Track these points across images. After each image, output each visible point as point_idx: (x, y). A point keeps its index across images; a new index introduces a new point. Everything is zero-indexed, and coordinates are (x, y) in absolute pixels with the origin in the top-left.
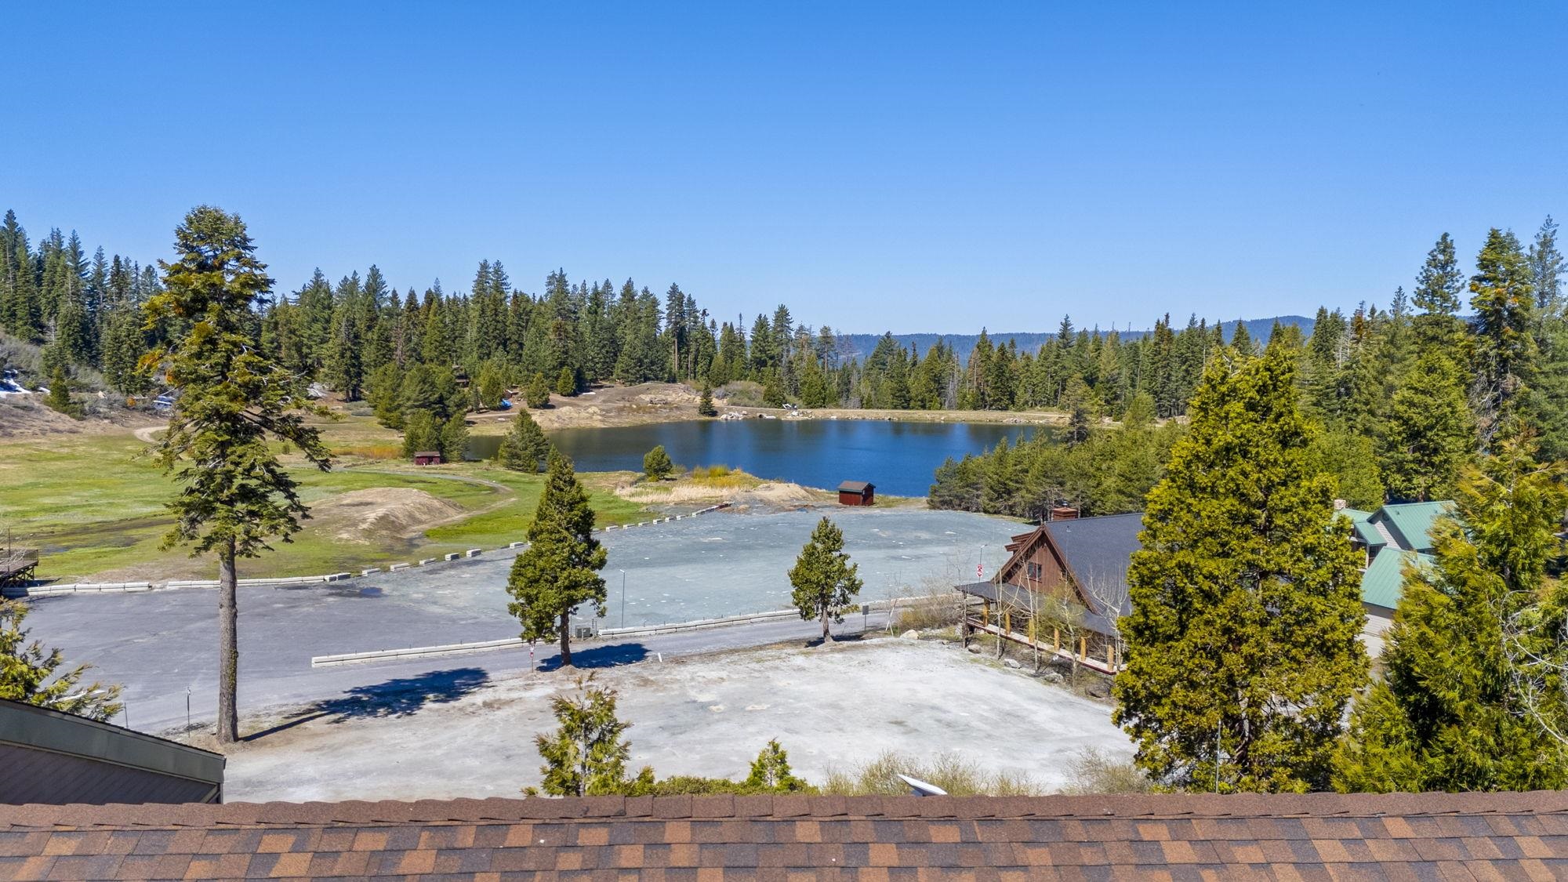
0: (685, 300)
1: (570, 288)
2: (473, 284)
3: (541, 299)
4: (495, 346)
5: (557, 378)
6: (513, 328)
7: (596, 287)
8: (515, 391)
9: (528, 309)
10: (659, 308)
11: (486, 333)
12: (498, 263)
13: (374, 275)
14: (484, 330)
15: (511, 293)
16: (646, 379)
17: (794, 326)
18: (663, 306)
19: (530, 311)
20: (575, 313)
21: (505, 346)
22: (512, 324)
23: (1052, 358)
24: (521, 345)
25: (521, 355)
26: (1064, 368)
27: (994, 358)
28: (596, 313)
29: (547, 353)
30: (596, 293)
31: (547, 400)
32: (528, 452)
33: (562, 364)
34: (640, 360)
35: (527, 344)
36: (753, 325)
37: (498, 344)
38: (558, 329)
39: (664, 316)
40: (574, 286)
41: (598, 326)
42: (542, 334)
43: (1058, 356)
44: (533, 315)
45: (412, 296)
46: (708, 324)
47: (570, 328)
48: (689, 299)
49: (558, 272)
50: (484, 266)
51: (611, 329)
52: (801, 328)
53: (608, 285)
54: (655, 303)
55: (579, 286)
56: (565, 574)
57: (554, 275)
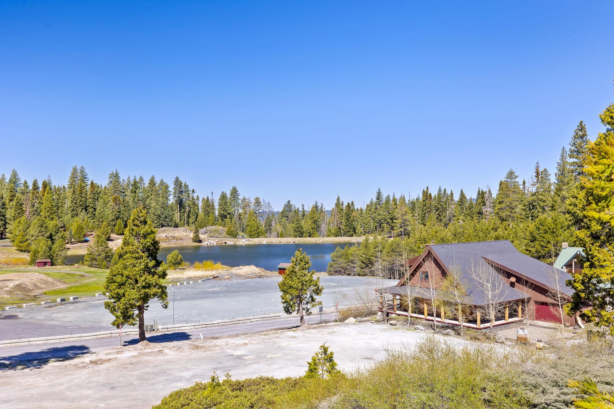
0: (183, 185)
1: (121, 180)
2: (69, 178)
3: (105, 187)
4: (80, 210)
5: (114, 226)
6: (91, 200)
7: (135, 179)
8: (91, 233)
9: (99, 191)
10: (169, 189)
11: (75, 203)
12: (82, 167)
13: (14, 175)
14: (75, 201)
15: (89, 183)
16: (163, 226)
17: (241, 197)
18: (171, 189)
19: (100, 192)
20: (124, 193)
21: (86, 210)
22: (90, 198)
23: (373, 210)
24: (95, 209)
25: (94, 214)
26: (380, 214)
27: (345, 211)
28: (135, 192)
29: (109, 212)
30: (135, 183)
31: (109, 237)
32: (101, 257)
33: (117, 218)
34: (159, 216)
35: (98, 208)
36: (219, 197)
37: (82, 209)
38: (115, 199)
39: (172, 193)
40: (123, 180)
41: (136, 199)
42: (105, 203)
43: (376, 209)
44: (101, 195)
45: (35, 184)
46: (195, 198)
47: (121, 199)
48: (185, 185)
49: (115, 172)
50: (75, 170)
51: (144, 200)
52: (244, 199)
53: (141, 179)
54: (167, 187)
55: (126, 180)
56: (143, 278)
57: (113, 174)
